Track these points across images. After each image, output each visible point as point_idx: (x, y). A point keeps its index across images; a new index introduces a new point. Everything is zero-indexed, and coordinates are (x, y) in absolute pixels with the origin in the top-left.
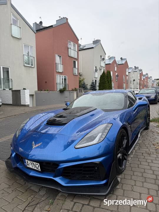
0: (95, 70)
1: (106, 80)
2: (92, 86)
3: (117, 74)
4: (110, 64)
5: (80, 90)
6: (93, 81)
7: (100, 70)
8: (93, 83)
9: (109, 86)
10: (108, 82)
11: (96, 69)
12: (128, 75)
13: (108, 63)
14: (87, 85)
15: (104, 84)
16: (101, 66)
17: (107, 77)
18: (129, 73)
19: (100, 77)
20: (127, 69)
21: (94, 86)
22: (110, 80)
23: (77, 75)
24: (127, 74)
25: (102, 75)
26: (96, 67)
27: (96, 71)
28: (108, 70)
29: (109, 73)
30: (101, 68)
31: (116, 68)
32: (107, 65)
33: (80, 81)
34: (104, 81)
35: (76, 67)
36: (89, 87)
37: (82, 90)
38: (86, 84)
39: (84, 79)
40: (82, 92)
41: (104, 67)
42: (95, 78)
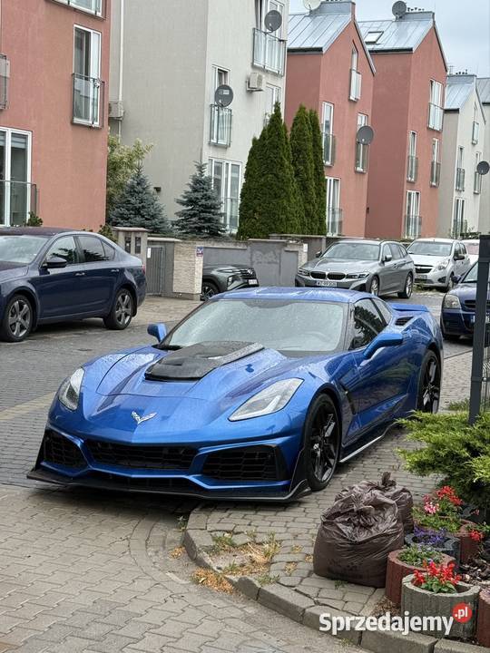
0: (218, 95)
1: (289, 172)
2: (191, 202)
3: (362, 121)
4: (320, 50)
5: (128, 241)
6: (201, 168)
7: (250, 91)
8: (199, 184)
9: (308, 214)
10: (305, 188)
11: (223, 87)
12: (437, 128)
13: (307, 45)
14: (158, 190)
15: (276, 196)
16: (253, 67)
17: (297, 151)
18: (447, 111)
19: (252, 152)
20: (437, 87)
21: (207, 208)
22: (311, 172)
23: (97, 124)
24: (436, 121)
25: (263, 136)
26: (222, 73)
27: (224, 97)
28: (302, 109)
29: (308, 123)
30: (260, 79)
31: (356, 79)
32: (299, 60)
33: (113, 167)
34: (276, 176)
35: (95, 72)
36: (170, 207)
37: (138, 240)
38: (151, 189)
39: (139, 153)
40: (138, 250)
41: (276, 75)
42: (216, 146)
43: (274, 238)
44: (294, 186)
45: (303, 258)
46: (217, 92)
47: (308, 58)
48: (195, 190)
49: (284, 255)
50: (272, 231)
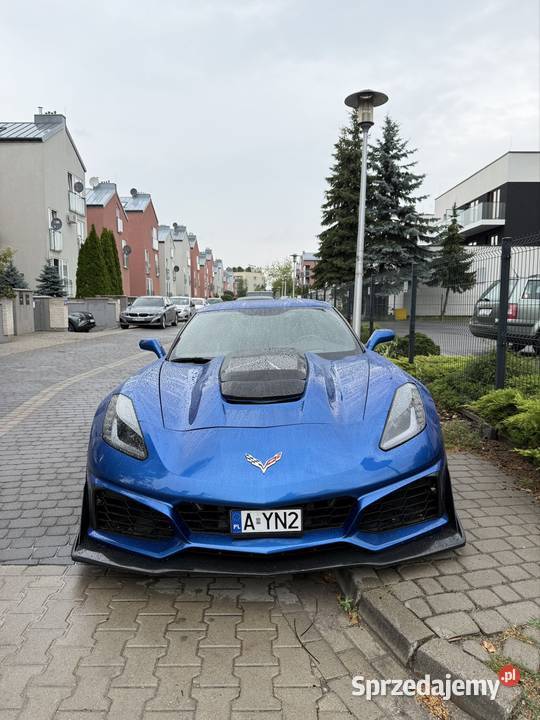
0: (54, 223)
1: (102, 262)
2: (45, 280)
3: (124, 243)
4: (102, 206)
5: (21, 297)
6: (48, 261)
7: (71, 223)
8: (48, 270)
10: (111, 271)
11: (55, 219)
12: (157, 248)
13: (95, 204)
14: (24, 275)
16: (70, 211)
17: (105, 251)
18: (159, 242)
19: (81, 250)
20: (155, 230)
21: (55, 283)
22: (114, 263)
24: (156, 245)
25: (86, 243)
26: (54, 212)
27: (56, 224)
28: (105, 230)
29: (109, 237)
30: (74, 217)
31: (120, 222)
32: (92, 211)
34: (97, 264)
36: (33, 283)
37: (28, 296)
38: (19, 274)
39: (9, 254)
40: (28, 303)
41: (82, 216)
42: (54, 251)
43: (98, 297)
44: (106, 271)
45: (118, 307)
46: (52, 223)
47: (96, 210)
48: (47, 273)
49: (108, 306)
50: (96, 294)
